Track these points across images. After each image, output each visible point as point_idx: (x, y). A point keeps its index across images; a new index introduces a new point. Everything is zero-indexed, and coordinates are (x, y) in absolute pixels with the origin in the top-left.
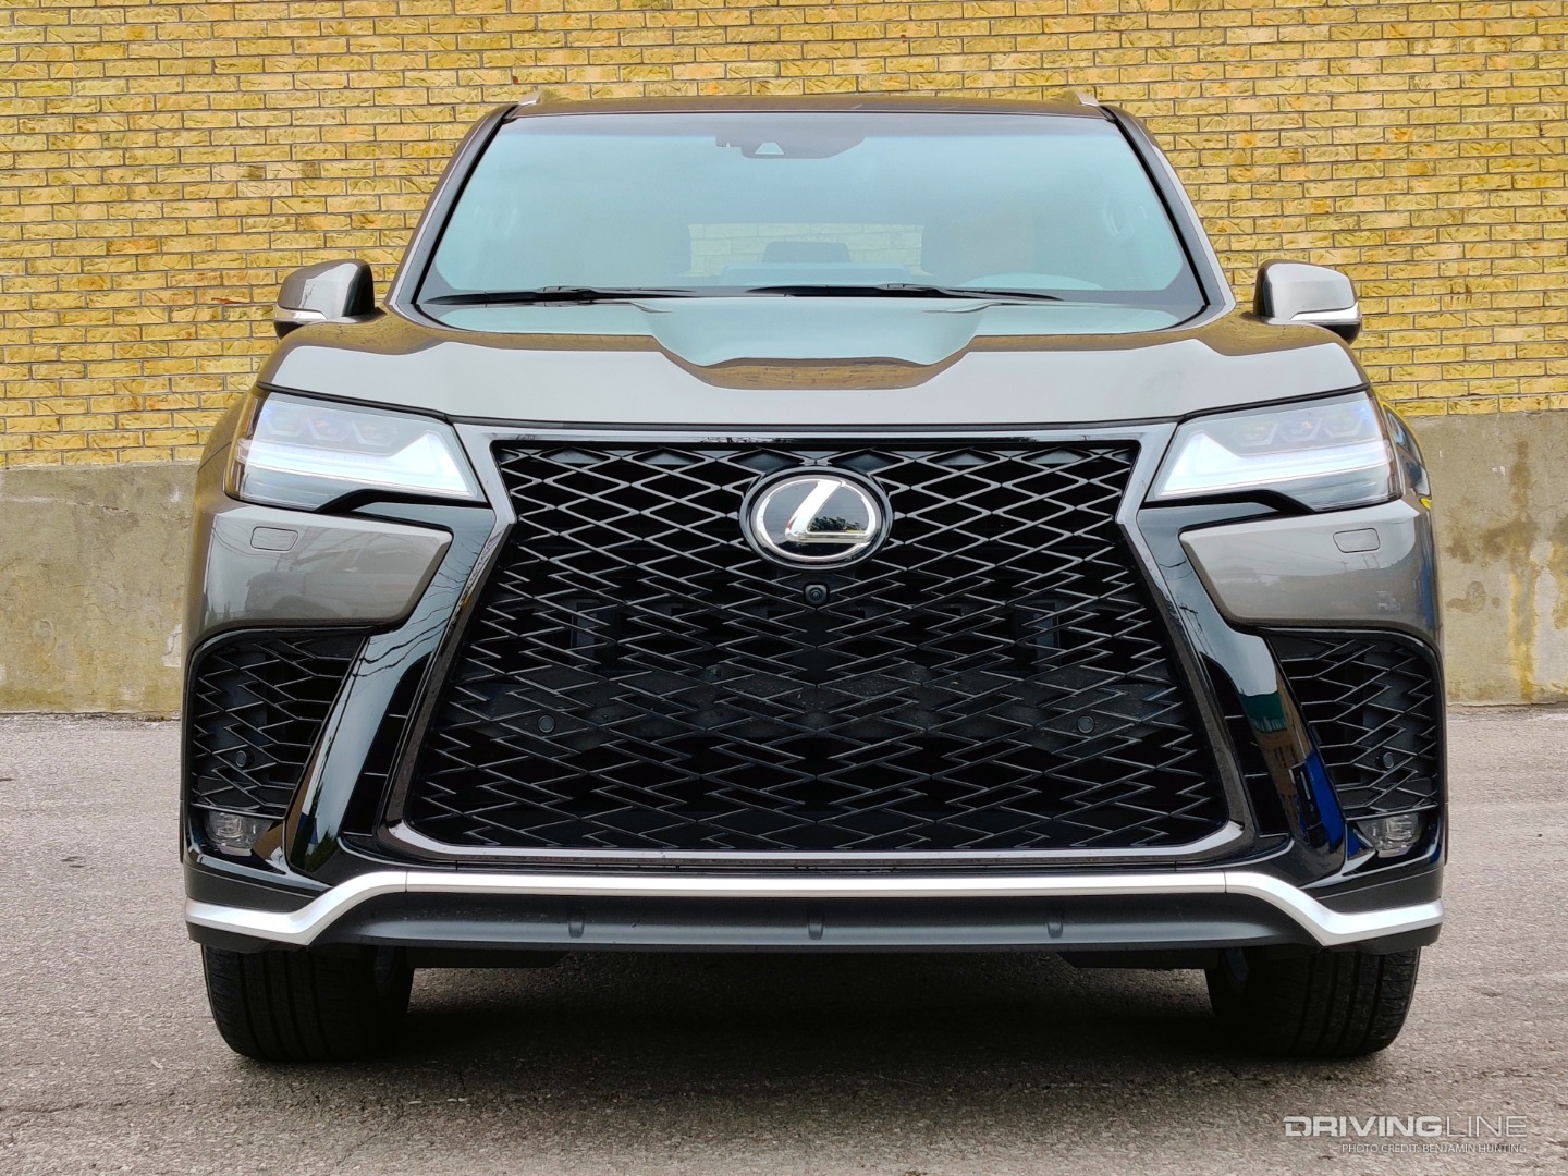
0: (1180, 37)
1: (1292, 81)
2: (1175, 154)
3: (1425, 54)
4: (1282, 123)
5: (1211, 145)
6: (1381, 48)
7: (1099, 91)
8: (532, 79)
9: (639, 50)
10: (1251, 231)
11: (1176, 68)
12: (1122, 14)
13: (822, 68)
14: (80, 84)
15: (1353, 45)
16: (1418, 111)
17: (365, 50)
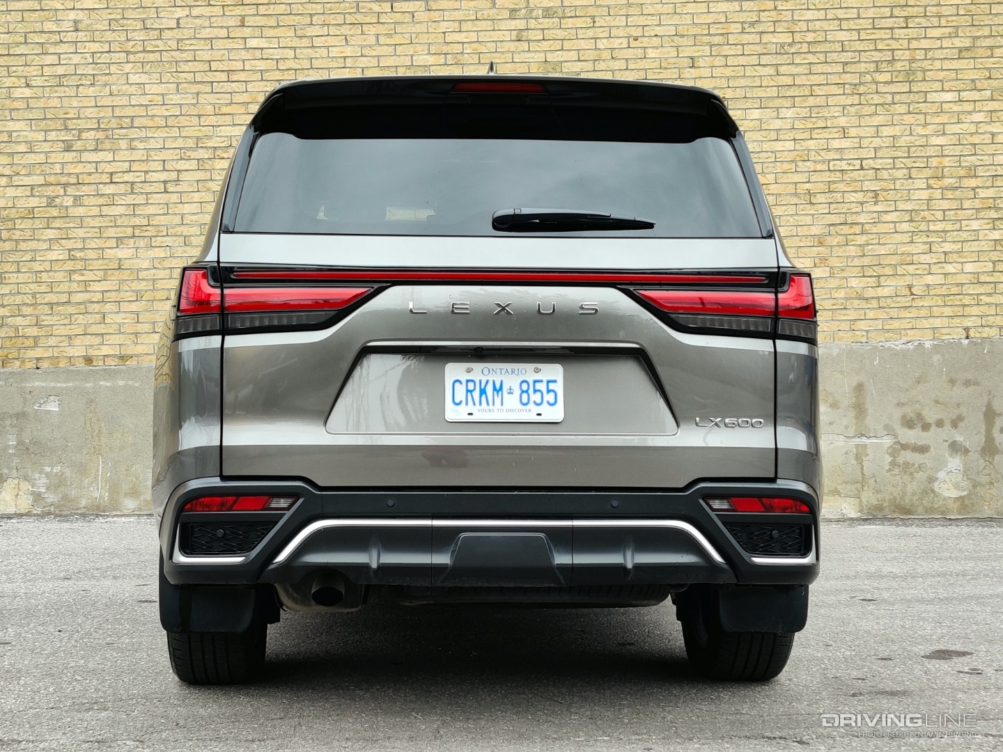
0: (897, 97)
1: (967, 125)
2: (894, 171)
4: (962, 151)
5: (917, 165)
7: (846, 131)
10: (942, 219)
11: (895, 117)
12: (861, 84)
14: (219, 129)
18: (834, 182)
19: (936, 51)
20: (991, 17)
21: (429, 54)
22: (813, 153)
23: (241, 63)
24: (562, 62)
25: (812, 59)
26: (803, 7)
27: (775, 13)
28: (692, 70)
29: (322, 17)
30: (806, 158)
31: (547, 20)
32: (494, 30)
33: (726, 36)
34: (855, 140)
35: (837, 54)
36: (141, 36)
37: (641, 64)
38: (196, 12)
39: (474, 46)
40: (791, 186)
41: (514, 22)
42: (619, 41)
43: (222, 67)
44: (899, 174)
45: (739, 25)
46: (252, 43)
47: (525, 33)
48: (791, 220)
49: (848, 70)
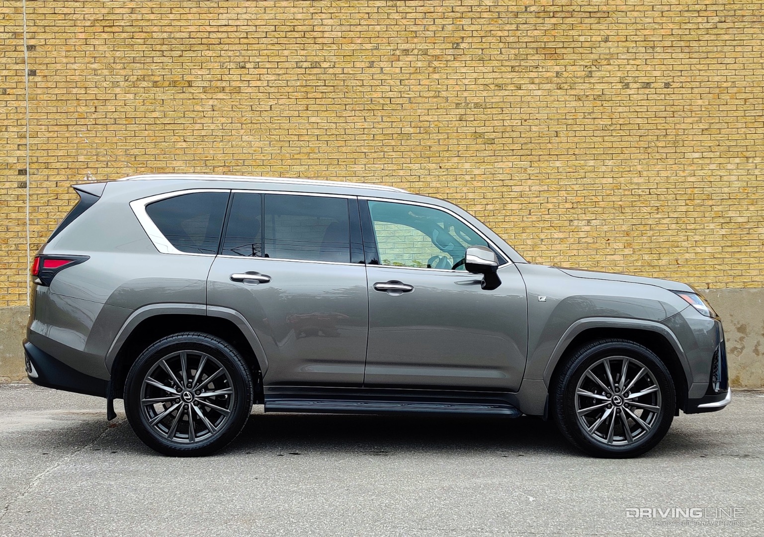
0: (669, 155)
1: (707, 171)
2: (667, 195)
3: (752, 163)
4: (704, 185)
5: (680, 192)
6: (737, 160)
7: (641, 173)
8: (446, 167)
9: (483, 157)
10: (694, 222)
11: (668, 166)
12: (649, 147)
13: (545, 164)
14: (292, 167)
15: (728, 159)
16: (751, 182)
17: (390, 157)
18: (635, 201)
19: (690, 130)
20: (719, 112)
21: (411, 127)
22: (623, 185)
23: (306, 130)
24: (484, 133)
25: (622, 133)
26: (617, 105)
27: (602, 108)
28: (557, 138)
29: (352, 106)
30: (619, 188)
31: (476, 109)
32: (447, 114)
33: (575, 120)
34: (646, 178)
35: (636, 131)
36: (249, 114)
37: (528, 135)
38: (281, 102)
39: (436, 123)
40: (611, 203)
41: (458, 110)
42: (516, 121)
43: (295, 133)
44: (670, 197)
45: (583, 114)
46: (313, 120)
47: (464, 117)
48: (612, 222)
49: (642, 140)
